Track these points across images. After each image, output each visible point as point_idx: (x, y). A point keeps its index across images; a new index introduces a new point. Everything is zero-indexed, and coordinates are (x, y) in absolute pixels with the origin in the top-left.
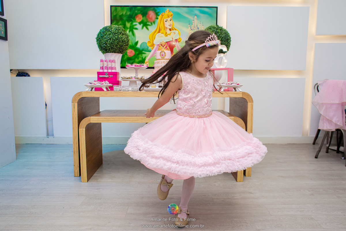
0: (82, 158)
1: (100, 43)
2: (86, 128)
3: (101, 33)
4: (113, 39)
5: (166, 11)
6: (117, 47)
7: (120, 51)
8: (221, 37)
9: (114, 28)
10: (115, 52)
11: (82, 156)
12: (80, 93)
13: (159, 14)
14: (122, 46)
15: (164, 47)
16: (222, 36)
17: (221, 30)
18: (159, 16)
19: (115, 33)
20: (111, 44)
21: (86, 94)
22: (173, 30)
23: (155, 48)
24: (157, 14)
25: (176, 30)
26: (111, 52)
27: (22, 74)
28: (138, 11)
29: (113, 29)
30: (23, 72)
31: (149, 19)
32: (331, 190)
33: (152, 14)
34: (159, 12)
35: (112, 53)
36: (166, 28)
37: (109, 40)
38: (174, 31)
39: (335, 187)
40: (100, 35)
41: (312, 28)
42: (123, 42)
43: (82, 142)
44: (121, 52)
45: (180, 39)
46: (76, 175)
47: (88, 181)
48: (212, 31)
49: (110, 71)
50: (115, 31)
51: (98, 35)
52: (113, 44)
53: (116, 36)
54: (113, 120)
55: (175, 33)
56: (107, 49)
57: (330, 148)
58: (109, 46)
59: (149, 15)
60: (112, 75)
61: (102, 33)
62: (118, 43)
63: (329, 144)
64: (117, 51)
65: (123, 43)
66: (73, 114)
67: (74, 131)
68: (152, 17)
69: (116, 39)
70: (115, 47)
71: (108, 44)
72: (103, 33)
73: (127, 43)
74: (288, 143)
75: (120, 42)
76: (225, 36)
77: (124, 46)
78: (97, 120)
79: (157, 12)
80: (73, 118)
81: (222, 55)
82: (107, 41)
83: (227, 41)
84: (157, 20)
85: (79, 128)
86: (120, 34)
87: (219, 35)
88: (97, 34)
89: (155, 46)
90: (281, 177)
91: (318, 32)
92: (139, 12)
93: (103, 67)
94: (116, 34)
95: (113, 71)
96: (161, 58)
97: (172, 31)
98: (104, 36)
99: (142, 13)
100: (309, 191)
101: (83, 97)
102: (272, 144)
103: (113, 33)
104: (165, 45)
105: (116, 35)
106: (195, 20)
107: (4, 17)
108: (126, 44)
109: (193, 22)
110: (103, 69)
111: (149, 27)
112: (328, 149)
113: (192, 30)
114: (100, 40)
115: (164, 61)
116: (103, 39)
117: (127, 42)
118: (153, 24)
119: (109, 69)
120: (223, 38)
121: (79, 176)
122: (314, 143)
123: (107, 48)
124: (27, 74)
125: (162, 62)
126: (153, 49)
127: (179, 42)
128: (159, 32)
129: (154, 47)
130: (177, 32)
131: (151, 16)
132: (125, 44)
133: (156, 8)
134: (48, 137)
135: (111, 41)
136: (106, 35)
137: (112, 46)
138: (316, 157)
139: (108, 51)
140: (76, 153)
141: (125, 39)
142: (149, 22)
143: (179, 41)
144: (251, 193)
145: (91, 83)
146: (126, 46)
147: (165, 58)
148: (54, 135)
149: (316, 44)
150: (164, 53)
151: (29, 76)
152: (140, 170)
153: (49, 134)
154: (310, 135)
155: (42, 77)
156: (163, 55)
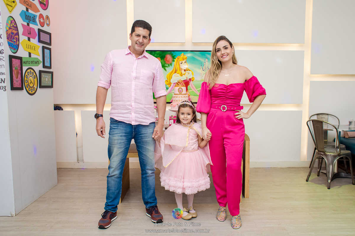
5: (181, 55)
13: (175, 57)
15: (181, 84)
18: (175, 59)
22: (187, 71)
23: (172, 86)
24: (174, 58)
25: (189, 71)
28: (157, 54)
30: (57, 106)
31: (166, 62)
33: (169, 57)
34: (175, 56)
36: (182, 69)
38: (188, 71)
41: (307, 67)
45: (193, 79)
55: (189, 73)
57: (321, 171)
59: (167, 59)
63: (320, 169)
68: (169, 60)
74: (288, 167)
79: (173, 55)
84: (173, 62)
89: (172, 85)
91: (313, 72)
92: (159, 55)
97: (187, 72)
99: (160, 56)
104: (181, 83)
106: (207, 62)
107: (51, 70)
109: (205, 63)
111: (166, 68)
112: (319, 172)
113: (203, 70)
118: (170, 66)
122: (310, 168)
124: (61, 107)
126: (170, 87)
127: (192, 81)
128: (175, 72)
129: (171, 85)
130: (190, 72)
131: (168, 59)
133: (172, 52)
134: (78, 163)
138: (307, 181)
142: (166, 64)
143: (192, 80)
147: (182, 93)
148: (84, 160)
149: (311, 82)
150: (181, 89)
151: (62, 109)
152: (161, 193)
153: (79, 159)
154: (307, 160)
155: (74, 111)
156: (180, 91)
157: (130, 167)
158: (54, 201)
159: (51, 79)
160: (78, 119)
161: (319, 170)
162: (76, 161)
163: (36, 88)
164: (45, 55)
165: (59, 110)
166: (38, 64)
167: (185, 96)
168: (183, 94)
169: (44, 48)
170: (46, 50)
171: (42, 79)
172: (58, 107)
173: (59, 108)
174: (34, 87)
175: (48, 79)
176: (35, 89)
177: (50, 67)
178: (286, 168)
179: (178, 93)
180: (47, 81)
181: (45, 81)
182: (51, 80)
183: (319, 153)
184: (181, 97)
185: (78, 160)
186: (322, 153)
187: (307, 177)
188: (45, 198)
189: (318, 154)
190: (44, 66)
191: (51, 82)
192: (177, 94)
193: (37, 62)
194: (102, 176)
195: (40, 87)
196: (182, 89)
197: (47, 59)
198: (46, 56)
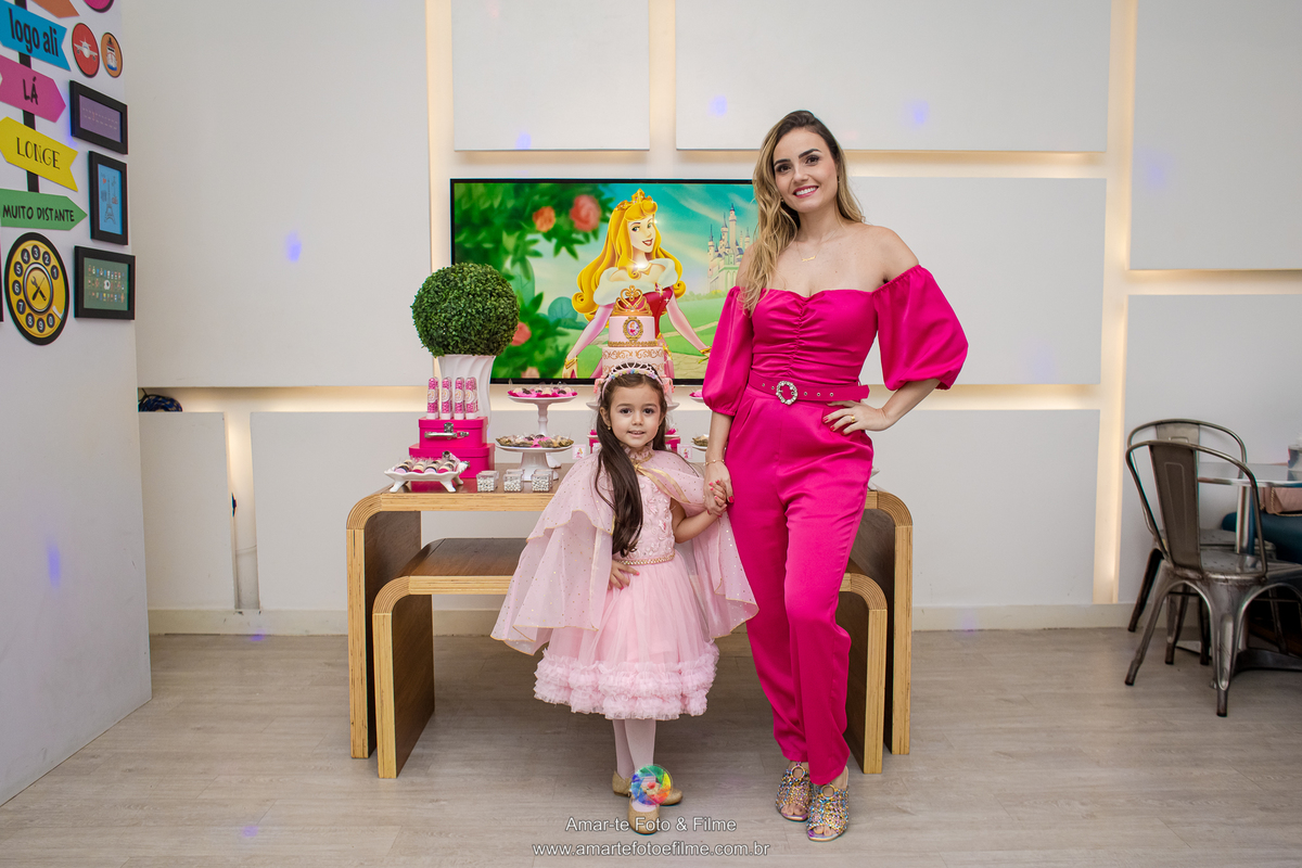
0: (382, 701)
1: (426, 326)
2: (393, 612)
4: (468, 313)
5: (634, 196)
6: (480, 338)
7: (488, 347)
10: (474, 353)
11: (382, 696)
12: (371, 500)
13: (610, 205)
14: (497, 333)
18: (611, 211)
19: (474, 295)
20: (462, 328)
21: (389, 503)
22: (657, 257)
23: (598, 316)
24: (605, 207)
25: (666, 257)
26: (460, 353)
27: (156, 401)
28: (543, 195)
30: (159, 397)
31: (577, 223)
32: (1150, 801)
33: (587, 205)
34: (610, 200)
35: (465, 353)
36: (636, 250)
37: (456, 318)
38: (662, 260)
39: (1166, 789)
40: (425, 299)
41: (1118, 246)
42: (499, 320)
43: (383, 655)
44: (491, 351)
45: (681, 288)
46: (359, 754)
47: (397, 775)
49: (459, 417)
51: (420, 298)
52: (468, 328)
53: (477, 302)
54: (478, 585)
55: (664, 268)
56: (449, 344)
57: (1179, 644)
58: (454, 336)
59: (578, 212)
60: (465, 430)
61: (431, 291)
62: (483, 326)
63: (1174, 634)
64: (479, 349)
65: (500, 324)
68: (588, 215)
69: (478, 312)
70: (473, 338)
71: (451, 330)
72: (436, 292)
73: (510, 324)
74: (1046, 627)
75: (490, 321)
77: (503, 332)
78: (428, 586)
79: (604, 198)
80: (350, 576)
82: (450, 320)
84: (604, 225)
85: (374, 610)
86: (491, 295)
88: (416, 294)
89: (600, 311)
90: (1005, 754)
91: (1137, 262)
92: (546, 198)
93: (436, 403)
94: (479, 296)
95: (470, 416)
97: (655, 261)
98: (438, 304)
99: (555, 202)
100: (1083, 804)
101: (381, 510)
102: (990, 630)
103: (469, 294)
105: (479, 299)
106: (732, 225)
107: (126, 250)
108: (507, 325)
109: (725, 229)
110: (436, 410)
111: (577, 247)
112: (1172, 649)
113: (720, 256)
114: (426, 316)
116: (436, 314)
117: (512, 320)
118: (592, 238)
119: (456, 411)
121: (366, 755)
122: (1133, 628)
123: (450, 340)
124: (172, 401)
126: (591, 320)
127: (677, 296)
128: (612, 264)
129: (594, 313)
130: (670, 263)
131: (583, 213)
132: (505, 327)
133: (600, 186)
134: (241, 613)
135: (463, 320)
136: (445, 300)
137: (466, 335)
138: (1129, 682)
139: (451, 348)
141: (507, 311)
142: (578, 233)
143: (676, 292)
144: (905, 812)
145: (407, 469)
146: (509, 330)
147: (639, 340)
148: (261, 604)
149: (1131, 298)
150: (636, 325)
151: (179, 408)
152: (559, 733)
153: (244, 600)
154: (1120, 599)
155: (222, 413)
156: (632, 331)
157: (435, 632)
158: (130, 770)
159: (126, 283)
160: (237, 445)
161: (1170, 640)
162: (232, 606)
163: (60, 316)
164: (102, 187)
166: (67, 222)
167: (650, 353)
168: (644, 345)
169: (94, 161)
170: (102, 169)
171: (87, 281)
172: (163, 398)
173: (168, 403)
174: (50, 312)
175: (114, 285)
176: (58, 322)
177: (122, 239)
178: (1039, 630)
179: (624, 339)
180: (106, 292)
181: (102, 291)
182: (124, 288)
183: (1179, 572)
184: (634, 354)
185: (239, 603)
186: (1191, 574)
187: (1128, 666)
188: (93, 757)
189: (1175, 575)
190: (96, 233)
191: (124, 298)
192: (621, 344)
193: (65, 216)
194: (329, 664)
195: (77, 315)
196: (639, 322)
197: (109, 207)
198: (104, 194)
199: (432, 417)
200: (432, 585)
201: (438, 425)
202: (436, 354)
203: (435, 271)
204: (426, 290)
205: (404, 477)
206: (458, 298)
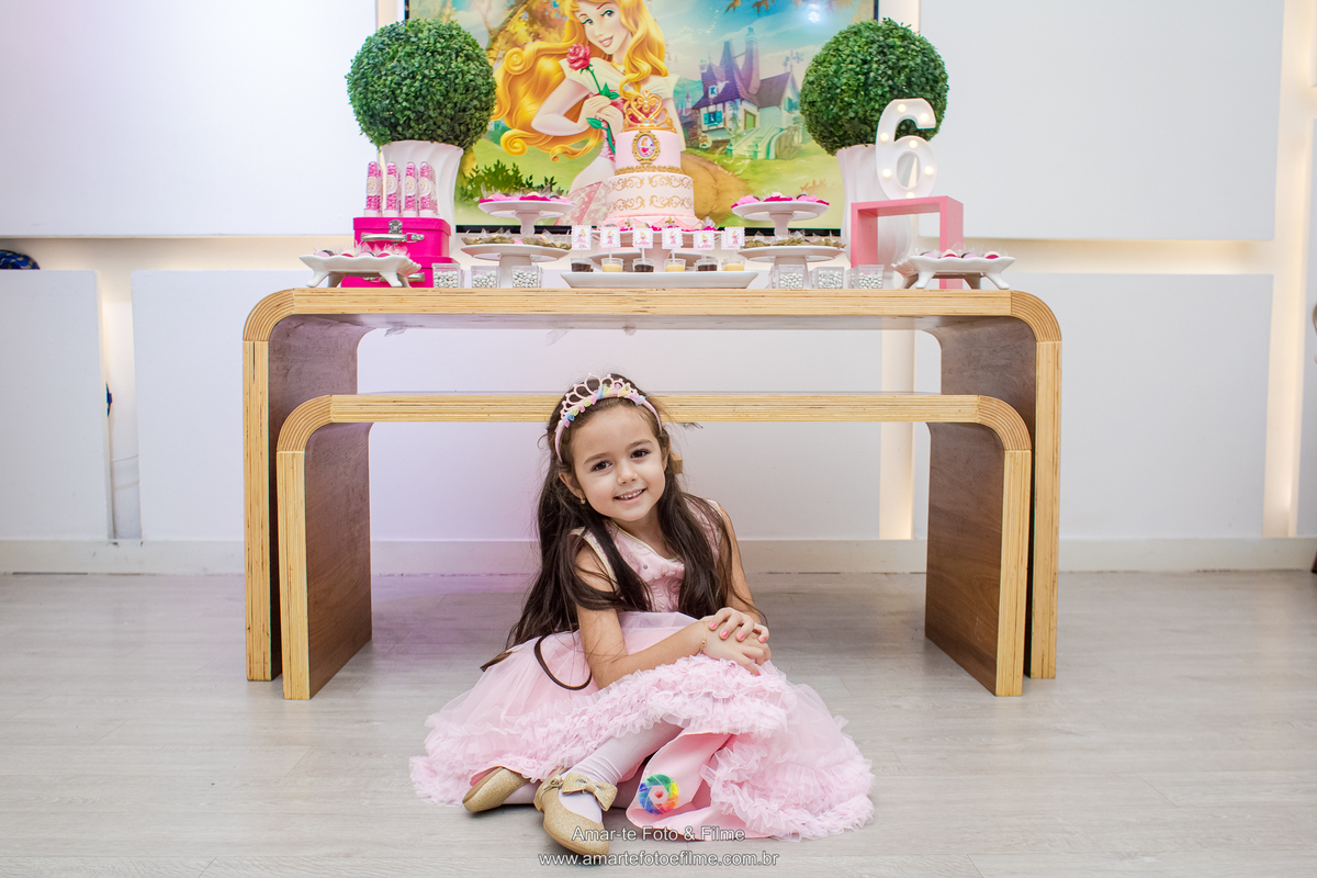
0: (289, 584)
1: (365, 98)
2: (307, 448)
3: (369, 51)
4: (424, 76)
6: (440, 114)
7: (453, 130)
8: (905, 67)
9: (430, 30)
10: (432, 139)
11: (289, 576)
12: (280, 298)
14: (464, 110)
16: (912, 63)
17: (903, 38)
19: (432, 53)
20: (416, 97)
21: (309, 302)
26: (412, 138)
27: (4, 257)
29: (426, 33)
30: (9, 252)
35: (420, 139)
37: (408, 81)
40: (366, 61)
42: (467, 90)
43: (291, 514)
44: (456, 138)
46: (258, 674)
47: (312, 696)
48: (867, 43)
49: (410, 214)
50: (432, 41)
51: (359, 60)
52: (424, 98)
53: (437, 61)
54: (432, 409)
56: (397, 124)
58: (405, 108)
60: (419, 231)
61: (375, 50)
62: (446, 96)
64: (439, 132)
65: (470, 96)
66: (248, 393)
67: (249, 470)
69: (438, 75)
70: (431, 113)
71: (400, 100)
72: (381, 50)
73: (484, 99)
75: (455, 90)
76: (924, 62)
77: (473, 111)
78: (358, 409)
80: (247, 410)
81: (913, 142)
82: (399, 84)
83: (932, 89)
85: (279, 446)
86: (458, 56)
87: (898, 59)
88: (354, 58)
93: (378, 197)
94: (440, 54)
95: (427, 214)
96: (638, 164)
98: (383, 64)
101: (293, 313)
103: (426, 51)
105: (440, 58)
108: (480, 101)
110: (378, 207)
114: (367, 83)
115: (651, 174)
116: (379, 78)
117: (487, 95)
119: (407, 207)
120: (916, 74)
121: (269, 676)
123: (398, 116)
125: (642, 182)
132: (475, 102)
134: (116, 544)
135: (417, 84)
136: (393, 58)
137: (422, 109)
139: (400, 129)
140: (257, 568)
141: (480, 81)
145: (330, 253)
146: (482, 109)
147: (655, 164)
148: (143, 533)
150: (649, 142)
151: (35, 266)
153: (120, 530)
155: (93, 272)
156: (644, 150)
160: (114, 318)
162: (104, 536)
165: (16, 266)
167: (669, 180)
168: (661, 169)
172: (14, 253)
173: (20, 259)
179: (635, 164)
184: (647, 182)
185: (115, 532)
192: (630, 169)
196: (653, 138)
199: (373, 214)
200: (366, 409)
201: (380, 225)
202: (380, 140)
203: (382, 25)
204: (367, 50)
205: (327, 264)
206: (410, 55)
